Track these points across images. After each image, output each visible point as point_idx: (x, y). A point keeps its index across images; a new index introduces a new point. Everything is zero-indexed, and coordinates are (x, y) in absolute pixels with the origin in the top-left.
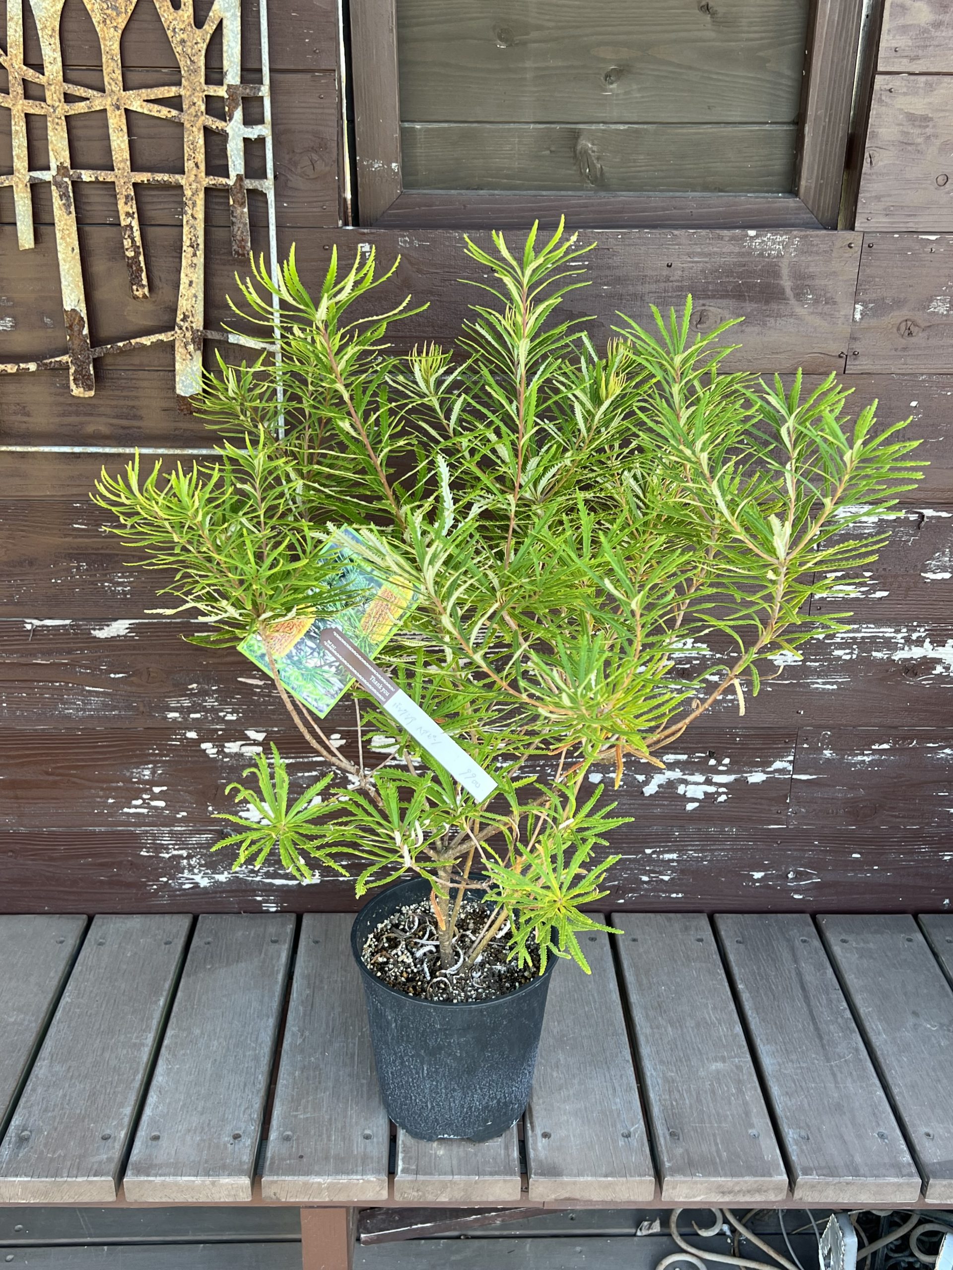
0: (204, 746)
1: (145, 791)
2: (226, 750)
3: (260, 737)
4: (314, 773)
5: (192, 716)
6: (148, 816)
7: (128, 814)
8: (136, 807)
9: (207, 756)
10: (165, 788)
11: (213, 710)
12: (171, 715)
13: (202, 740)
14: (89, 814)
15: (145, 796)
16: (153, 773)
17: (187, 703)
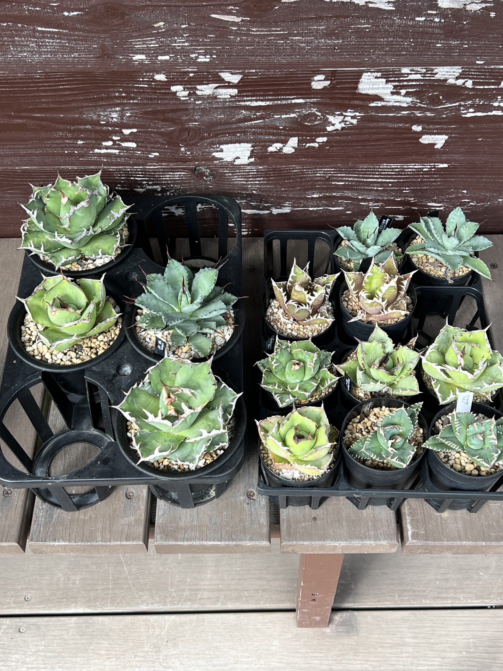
0: (174, 89)
1: (115, 133)
2: (198, 92)
3: (235, 79)
4: (292, 115)
5: (160, 58)
6: (119, 156)
7: (99, 155)
8: (107, 148)
9: (178, 99)
10: (135, 130)
11: (185, 52)
12: (138, 57)
13: (172, 82)
14: (59, 155)
15: (115, 138)
16: (122, 116)
17: (153, 44)
